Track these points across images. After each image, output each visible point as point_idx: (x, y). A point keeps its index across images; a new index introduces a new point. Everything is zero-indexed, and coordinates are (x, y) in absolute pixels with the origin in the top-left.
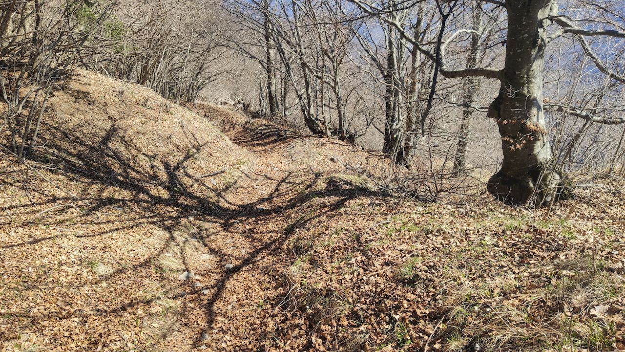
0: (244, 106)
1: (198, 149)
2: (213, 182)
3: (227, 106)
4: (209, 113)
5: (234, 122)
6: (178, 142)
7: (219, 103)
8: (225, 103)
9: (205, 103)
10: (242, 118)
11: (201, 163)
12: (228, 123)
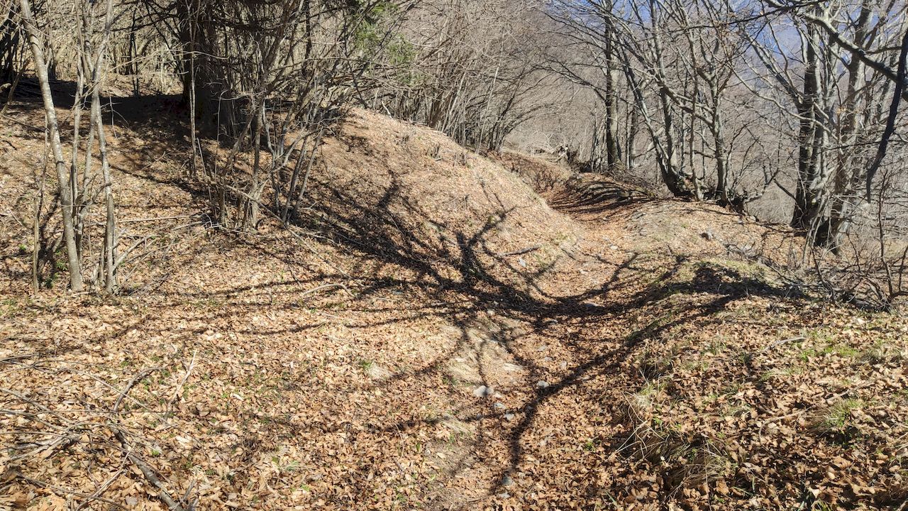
0: (568, 154)
1: (503, 216)
2: (521, 263)
3: (543, 156)
4: (519, 166)
5: (553, 178)
6: (477, 206)
7: (533, 151)
8: (542, 151)
9: (513, 152)
10: (566, 173)
11: (506, 235)
12: (544, 179)
